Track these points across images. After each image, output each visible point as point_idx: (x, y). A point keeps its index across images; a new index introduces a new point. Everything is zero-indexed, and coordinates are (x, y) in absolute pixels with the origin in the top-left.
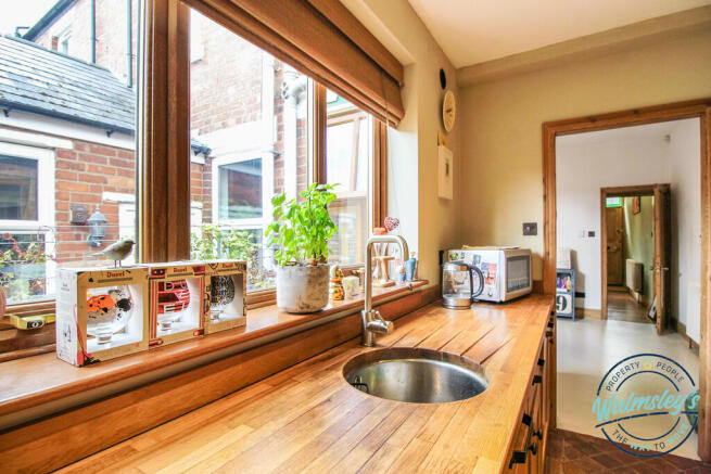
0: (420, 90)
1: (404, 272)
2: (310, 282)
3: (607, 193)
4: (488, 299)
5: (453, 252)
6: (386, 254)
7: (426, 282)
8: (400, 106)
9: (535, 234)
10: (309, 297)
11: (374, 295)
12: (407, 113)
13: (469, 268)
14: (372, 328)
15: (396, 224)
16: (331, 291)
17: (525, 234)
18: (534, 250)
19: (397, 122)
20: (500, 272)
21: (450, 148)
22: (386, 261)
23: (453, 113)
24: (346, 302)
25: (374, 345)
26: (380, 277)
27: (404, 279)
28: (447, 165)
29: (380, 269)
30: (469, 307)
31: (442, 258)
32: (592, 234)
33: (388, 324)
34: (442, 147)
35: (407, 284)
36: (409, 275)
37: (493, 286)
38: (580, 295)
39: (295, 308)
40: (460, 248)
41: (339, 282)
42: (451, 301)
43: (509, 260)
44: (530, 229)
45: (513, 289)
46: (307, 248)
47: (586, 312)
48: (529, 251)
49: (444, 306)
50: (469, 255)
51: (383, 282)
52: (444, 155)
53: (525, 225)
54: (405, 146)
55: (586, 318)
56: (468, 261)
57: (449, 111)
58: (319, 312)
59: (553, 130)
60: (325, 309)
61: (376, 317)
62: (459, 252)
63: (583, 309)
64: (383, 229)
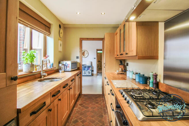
0: (54, 29)
1: (50, 66)
2: (31, 67)
3: (97, 50)
4: (68, 71)
5: (62, 62)
6: (46, 62)
7: (55, 68)
8: (50, 32)
9: (78, 58)
10: (31, 69)
11: (43, 70)
12: (51, 33)
13: (64, 65)
14: (43, 75)
15: (49, 56)
16: (35, 69)
17: (77, 58)
18: (78, 62)
19: (49, 35)
20: (70, 65)
21: (61, 41)
22: (46, 64)
23: (62, 33)
24: (37, 71)
25: (43, 78)
26: (45, 67)
27: (50, 67)
28: (61, 44)
29: (45, 65)
30: (64, 72)
31: (59, 63)
32: (95, 58)
33: (46, 74)
34: (59, 41)
35: (51, 68)
36: (51, 67)
37: (69, 68)
38: (93, 71)
39: (28, 71)
40: (63, 61)
41: (36, 67)
42: (61, 71)
43: (72, 63)
44: (78, 57)
45: (73, 69)
46: (30, 61)
47: (94, 74)
48: (77, 62)
49: (59, 72)
50: (64, 62)
51: (46, 68)
52: (60, 42)
53: (77, 57)
54: (51, 41)
55: (94, 75)
56: (64, 64)
57: (61, 33)
58: (32, 72)
59: (82, 40)
60: (33, 72)
61: (44, 73)
62: (63, 62)
63: (93, 74)
64: (45, 57)
